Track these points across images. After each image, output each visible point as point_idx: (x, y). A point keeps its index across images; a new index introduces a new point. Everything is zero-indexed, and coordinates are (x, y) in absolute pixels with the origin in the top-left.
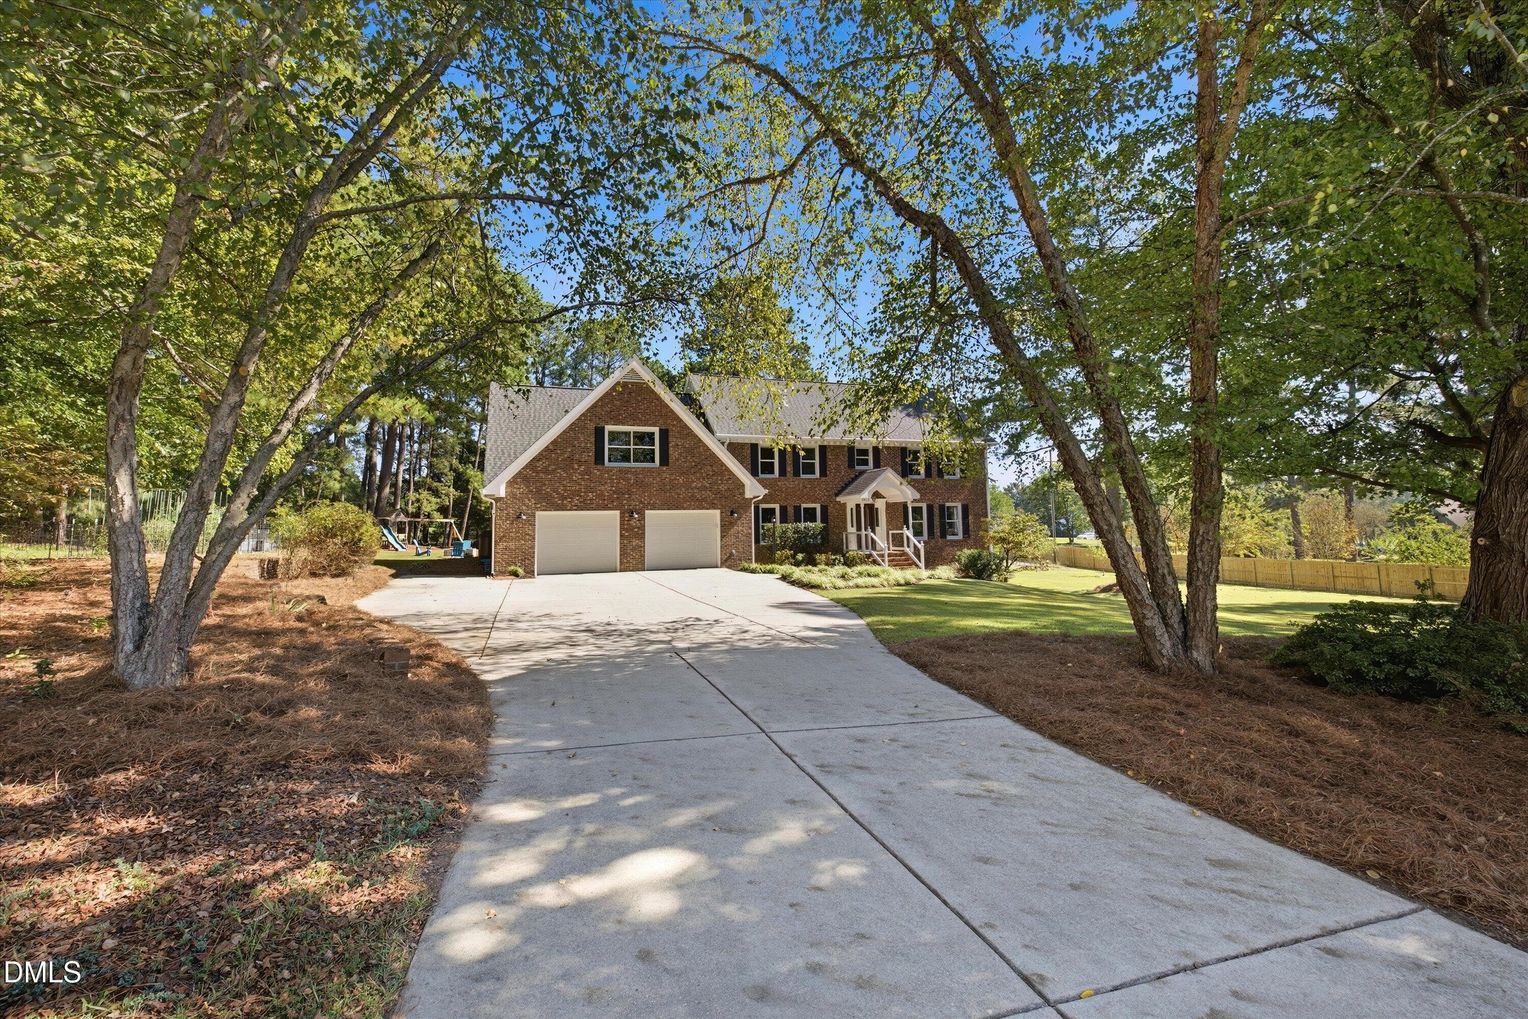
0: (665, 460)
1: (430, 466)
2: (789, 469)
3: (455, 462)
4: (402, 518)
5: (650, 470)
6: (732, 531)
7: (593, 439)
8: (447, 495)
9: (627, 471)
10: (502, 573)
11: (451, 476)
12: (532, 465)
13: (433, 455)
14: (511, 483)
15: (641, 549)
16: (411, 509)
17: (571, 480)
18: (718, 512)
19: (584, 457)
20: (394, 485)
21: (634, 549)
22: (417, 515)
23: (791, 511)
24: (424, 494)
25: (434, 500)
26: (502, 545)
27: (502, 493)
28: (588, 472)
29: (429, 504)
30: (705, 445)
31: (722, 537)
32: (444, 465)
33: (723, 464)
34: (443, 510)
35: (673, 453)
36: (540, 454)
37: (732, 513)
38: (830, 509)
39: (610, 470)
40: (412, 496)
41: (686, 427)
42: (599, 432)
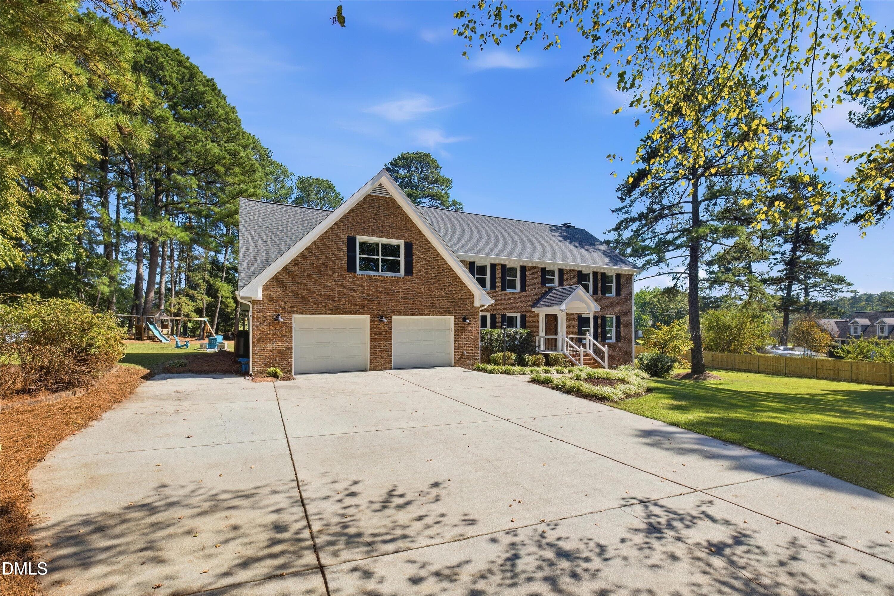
0: (409, 270)
1: (188, 279)
2: (498, 284)
3: (207, 276)
4: (165, 316)
5: (397, 279)
6: (464, 335)
7: (345, 248)
8: (201, 300)
9: (377, 279)
10: (260, 373)
11: (204, 286)
12: (287, 269)
13: (189, 270)
14: (267, 286)
15: (388, 350)
16: (173, 310)
17: (326, 286)
18: (452, 318)
19: (337, 264)
20: (159, 292)
21: (382, 350)
22: (178, 314)
23: (499, 318)
24: (183, 299)
25: (191, 303)
26: (260, 346)
27: (259, 296)
28: (341, 278)
29: (188, 306)
30: (442, 259)
31: (456, 340)
32: (197, 278)
33: (457, 277)
34: (199, 312)
35: (416, 265)
36: (296, 259)
37: (465, 320)
38: (527, 318)
39: (361, 278)
40: (173, 300)
41: (427, 241)
42: (351, 241)
